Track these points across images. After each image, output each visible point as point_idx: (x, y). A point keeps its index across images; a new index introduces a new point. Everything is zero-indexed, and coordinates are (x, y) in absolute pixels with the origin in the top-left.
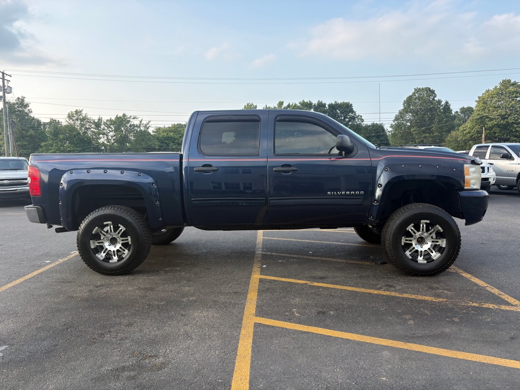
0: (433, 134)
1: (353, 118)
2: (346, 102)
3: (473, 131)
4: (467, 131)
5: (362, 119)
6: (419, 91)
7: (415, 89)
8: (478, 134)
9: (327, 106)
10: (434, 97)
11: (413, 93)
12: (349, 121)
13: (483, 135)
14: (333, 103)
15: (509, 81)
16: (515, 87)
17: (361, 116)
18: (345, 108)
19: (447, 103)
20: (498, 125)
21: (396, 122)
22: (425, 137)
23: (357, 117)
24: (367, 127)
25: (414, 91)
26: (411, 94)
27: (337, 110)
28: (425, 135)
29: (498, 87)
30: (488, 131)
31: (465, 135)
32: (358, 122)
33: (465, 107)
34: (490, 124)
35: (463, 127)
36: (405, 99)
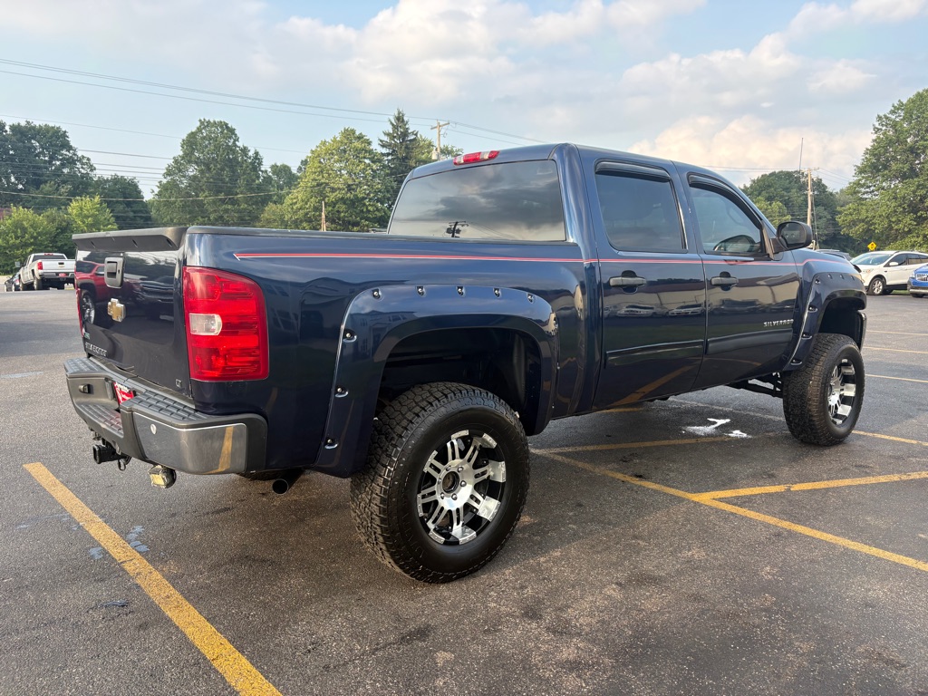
0: (239, 205)
1: (71, 162)
2: (51, 125)
3: (307, 206)
4: (298, 205)
5: (92, 166)
6: (208, 126)
7: (200, 121)
8: (316, 211)
9: (7, 128)
10: (235, 141)
11: (198, 128)
12: (63, 165)
13: (323, 214)
14: (23, 123)
15: (353, 132)
16: (362, 142)
17: (88, 159)
18: (51, 137)
19: (257, 153)
20: (343, 200)
21: (169, 178)
22: (226, 211)
23: (80, 160)
24: (102, 182)
25: (198, 124)
26: (194, 130)
27: (33, 141)
28: (226, 207)
29: (338, 139)
30: (330, 209)
31: (295, 213)
32: (81, 169)
33: (279, 164)
34: (332, 197)
35: (292, 199)
36: (185, 138)
